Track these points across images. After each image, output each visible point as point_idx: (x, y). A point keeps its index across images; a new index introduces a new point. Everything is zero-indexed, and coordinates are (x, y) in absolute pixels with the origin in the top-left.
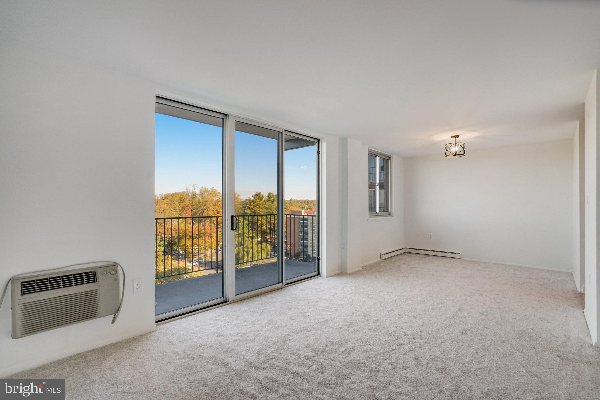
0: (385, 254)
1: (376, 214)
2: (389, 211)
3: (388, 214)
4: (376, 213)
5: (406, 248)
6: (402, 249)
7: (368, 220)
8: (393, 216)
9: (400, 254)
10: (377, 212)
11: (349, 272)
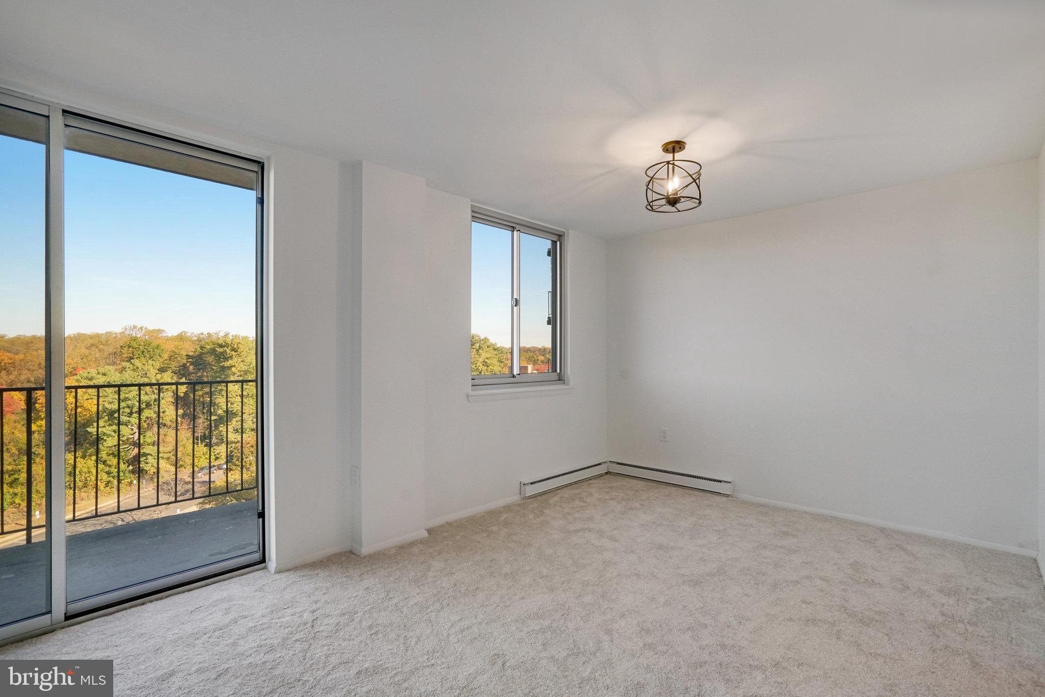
0: (532, 483)
1: (513, 380)
2: (558, 371)
3: (557, 378)
4: (514, 376)
5: (610, 462)
6: (600, 464)
7: (468, 396)
8: (568, 384)
9: (590, 479)
10: (515, 373)
11: (365, 550)
